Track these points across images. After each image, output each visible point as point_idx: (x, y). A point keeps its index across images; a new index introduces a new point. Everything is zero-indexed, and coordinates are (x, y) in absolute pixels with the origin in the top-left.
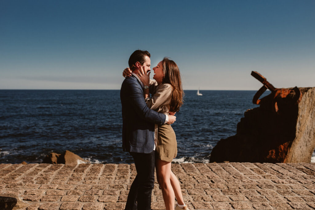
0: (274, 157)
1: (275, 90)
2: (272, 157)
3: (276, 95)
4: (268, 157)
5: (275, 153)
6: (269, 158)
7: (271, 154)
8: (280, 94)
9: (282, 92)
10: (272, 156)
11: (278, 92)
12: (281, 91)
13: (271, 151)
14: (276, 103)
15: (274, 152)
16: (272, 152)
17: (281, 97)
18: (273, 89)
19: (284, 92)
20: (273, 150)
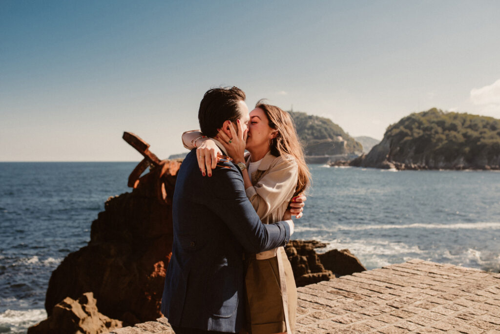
0: (163, 273)
1: (161, 163)
2: (160, 274)
3: (163, 171)
4: (153, 275)
5: (165, 267)
6: (155, 276)
7: (158, 269)
8: (168, 170)
9: (171, 167)
10: (159, 272)
11: (166, 166)
12: (170, 165)
13: (157, 264)
14: (163, 185)
15: (162, 265)
16: (159, 266)
17: (170, 174)
18: (157, 162)
19: (174, 166)
20: (160, 263)
